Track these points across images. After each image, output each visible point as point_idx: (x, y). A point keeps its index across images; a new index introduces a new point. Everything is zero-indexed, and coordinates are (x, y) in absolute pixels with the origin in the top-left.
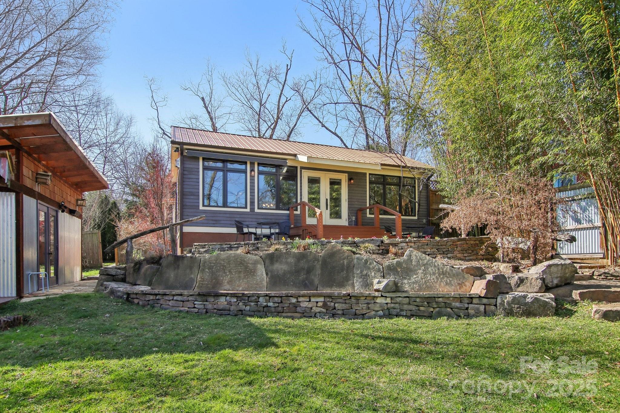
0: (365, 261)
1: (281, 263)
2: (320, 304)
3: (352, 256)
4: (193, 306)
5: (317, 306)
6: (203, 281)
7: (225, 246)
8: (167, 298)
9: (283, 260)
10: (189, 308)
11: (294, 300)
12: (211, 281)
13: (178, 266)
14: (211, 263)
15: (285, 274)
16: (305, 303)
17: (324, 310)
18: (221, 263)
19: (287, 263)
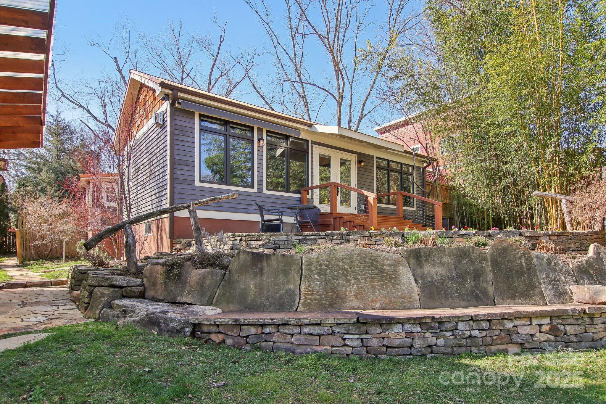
0: (547, 260)
1: (433, 263)
2: (545, 328)
3: (529, 253)
4: (342, 343)
5: (540, 332)
6: (311, 295)
7: (294, 238)
8: (286, 331)
9: (436, 259)
10: (332, 346)
11: (509, 325)
12: (326, 295)
13: (261, 270)
14: (321, 265)
15: (442, 280)
16: (525, 327)
17: (552, 338)
18: (338, 265)
19: (442, 264)
